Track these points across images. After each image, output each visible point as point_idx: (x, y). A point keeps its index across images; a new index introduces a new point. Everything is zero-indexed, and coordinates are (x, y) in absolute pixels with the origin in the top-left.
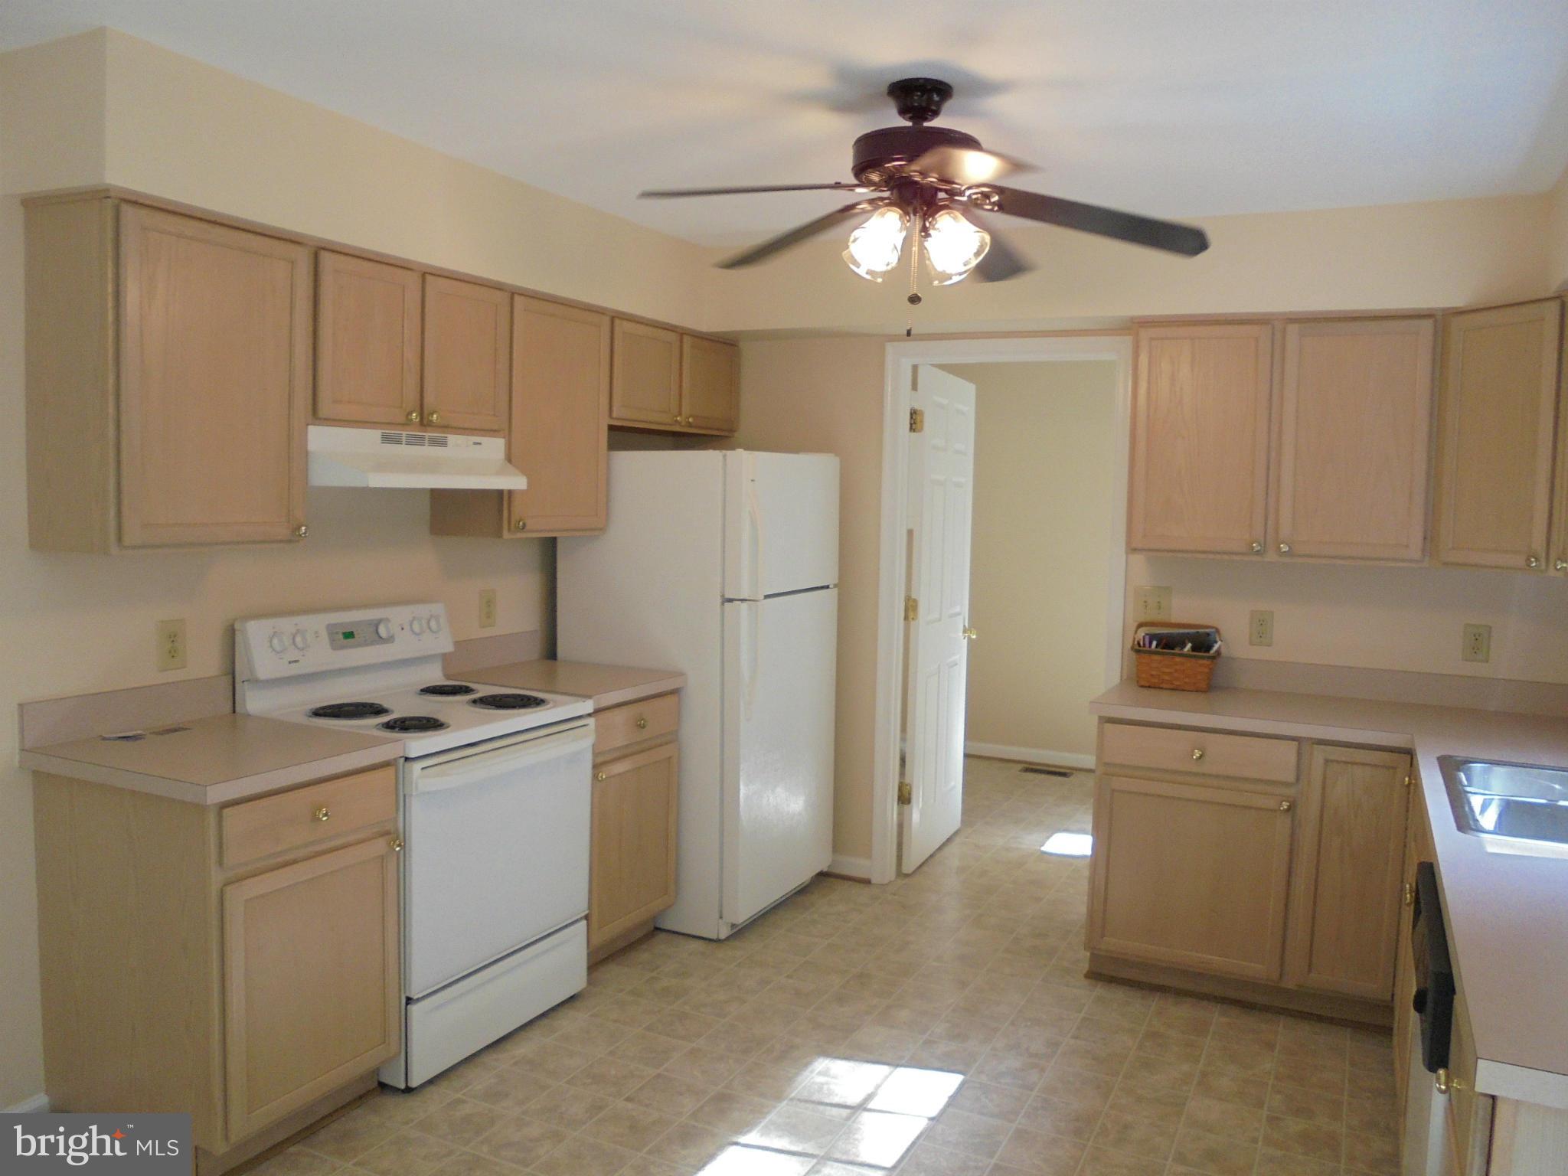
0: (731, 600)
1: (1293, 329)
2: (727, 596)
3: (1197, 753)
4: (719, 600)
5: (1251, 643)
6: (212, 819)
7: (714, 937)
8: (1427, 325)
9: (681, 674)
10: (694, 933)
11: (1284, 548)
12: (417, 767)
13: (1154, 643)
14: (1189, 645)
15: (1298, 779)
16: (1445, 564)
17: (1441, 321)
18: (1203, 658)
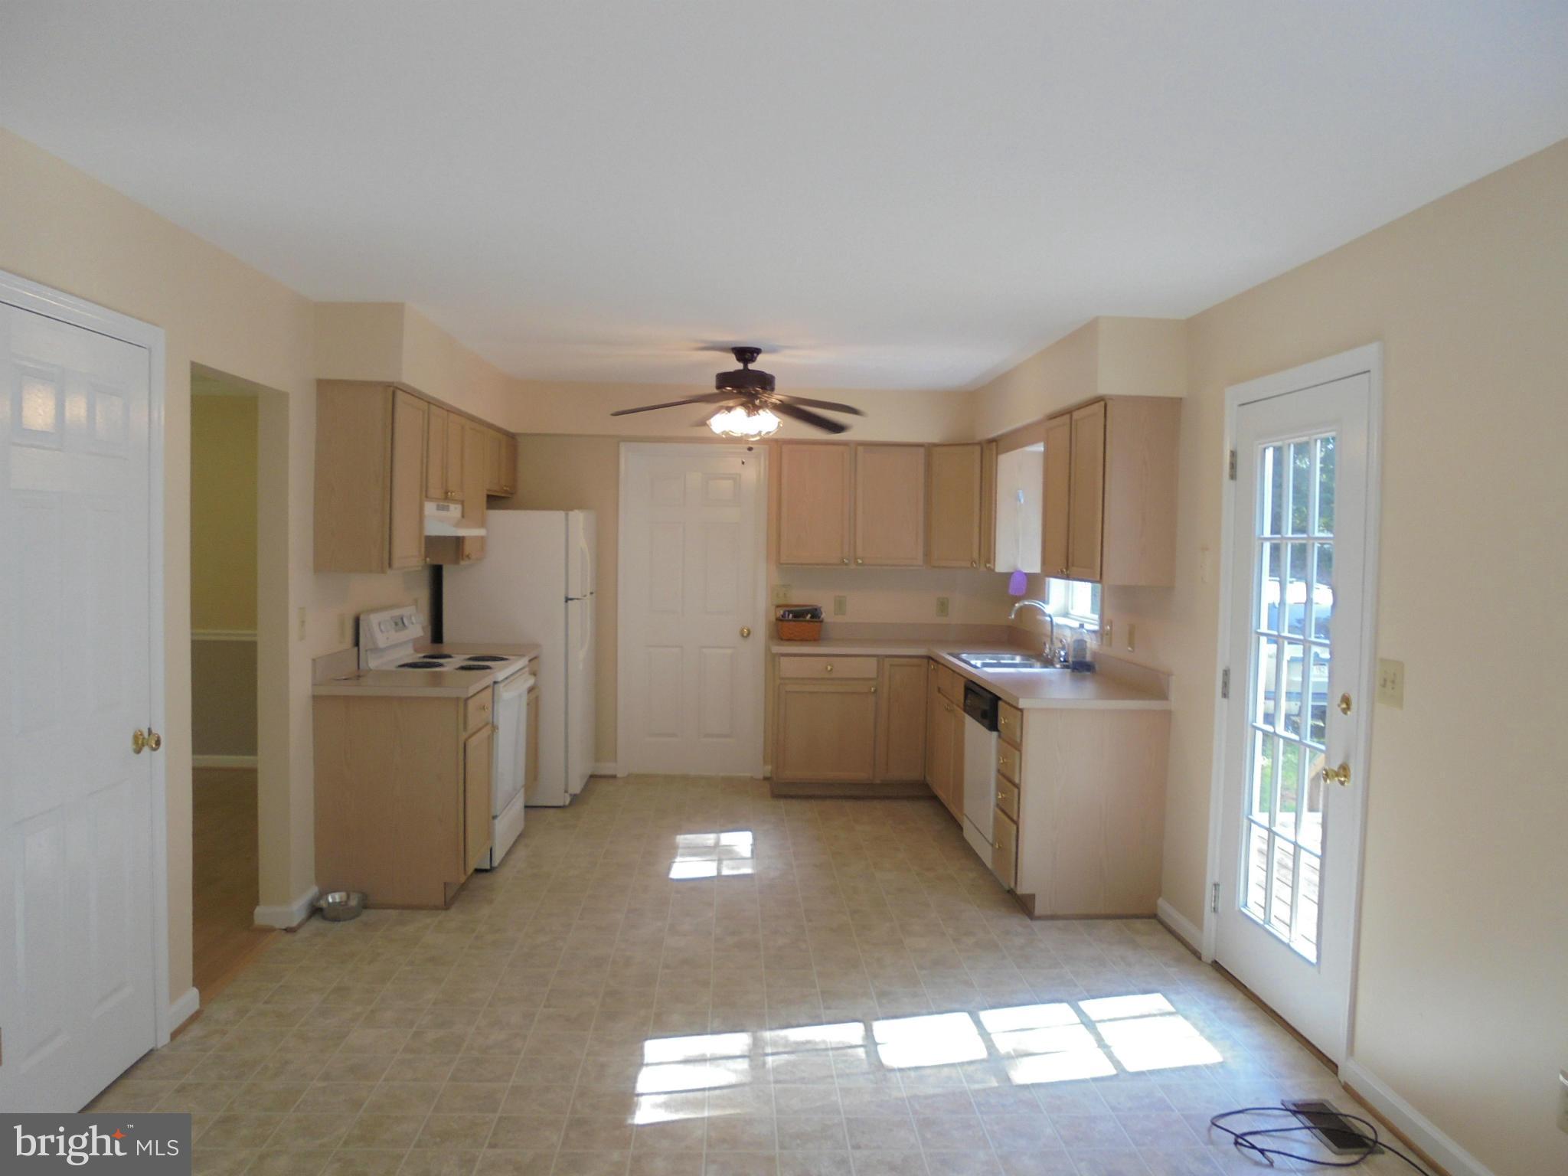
0: (571, 599)
1: (860, 448)
2: (570, 597)
3: (829, 668)
4: (564, 600)
5: (835, 614)
6: (461, 705)
7: (561, 804)
8: (922, 450)
9: (537, 646)
10: (545, 804)
11: (860, 561)
12: (501, 685)
13: (791, 615)
14: (809, 616)
15: (878, 676)
16: (934, 567)
17: (929, 448)
18: (816, 622)
